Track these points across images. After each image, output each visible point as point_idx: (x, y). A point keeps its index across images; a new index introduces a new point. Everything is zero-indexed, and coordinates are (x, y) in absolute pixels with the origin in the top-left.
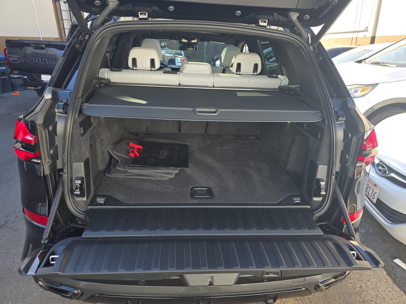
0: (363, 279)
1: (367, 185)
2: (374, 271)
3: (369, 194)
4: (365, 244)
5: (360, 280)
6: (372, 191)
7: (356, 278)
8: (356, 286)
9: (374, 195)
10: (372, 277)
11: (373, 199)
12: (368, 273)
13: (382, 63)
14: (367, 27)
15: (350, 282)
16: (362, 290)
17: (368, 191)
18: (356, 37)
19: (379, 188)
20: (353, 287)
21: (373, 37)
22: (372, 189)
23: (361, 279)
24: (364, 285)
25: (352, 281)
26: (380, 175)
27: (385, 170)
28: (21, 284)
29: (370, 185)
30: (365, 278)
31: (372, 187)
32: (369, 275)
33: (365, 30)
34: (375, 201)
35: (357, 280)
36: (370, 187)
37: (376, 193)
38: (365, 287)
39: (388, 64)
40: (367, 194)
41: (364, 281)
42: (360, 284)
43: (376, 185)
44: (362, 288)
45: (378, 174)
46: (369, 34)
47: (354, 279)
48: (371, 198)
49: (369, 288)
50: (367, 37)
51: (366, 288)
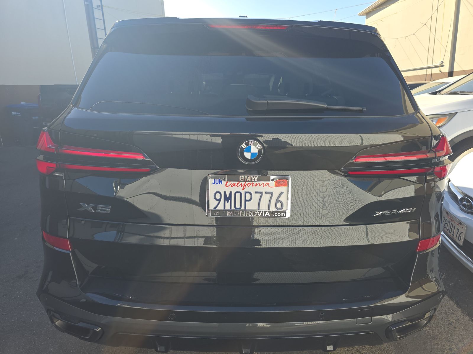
0: (453, 339)
1: (450, 224)
2: (467, 330)
3: (454, 236)
4: (454, 299)
5: (449, 341)
6: (457, 231)
7: (444, 339)
8: (444, 348)
9: (459, 236)
10: (465, 337)
11: (459, 240)
12: (460, 332)
13: (461, 92)
14: (442, 62)
15: (436, 343)
16: (452, 352)
17: (452, 233)
18: (431, 73)
19: (465, 226)
20: (441, 349)
21: (451, 72)
22: (457, 229)
23: (451, 340)
24: (454, 347)
25: (439, 342)
26: (465, 211)
27: (470, 204)
28: (36, 338)
29: (455, 224)
30: (455, 339)
31: (457, 226)
32: (461, 334)
33: (441, 65)
34: (461, 243)
35: (445, 341)
36: (454, 227)
37: (462, 232)
38: (457, 348)
39: (467, 92)
40: (452, 236)
41: (455, 341)
42: (450, 346)
43: (461, 224)
44: (452, 351)
45: (463, 210)
46: (446, 69)
47: (442, 340)
48: (456, 240)
49: (461, 350)
50: (443, 73)
51: (458, 350)
